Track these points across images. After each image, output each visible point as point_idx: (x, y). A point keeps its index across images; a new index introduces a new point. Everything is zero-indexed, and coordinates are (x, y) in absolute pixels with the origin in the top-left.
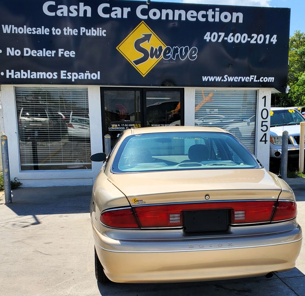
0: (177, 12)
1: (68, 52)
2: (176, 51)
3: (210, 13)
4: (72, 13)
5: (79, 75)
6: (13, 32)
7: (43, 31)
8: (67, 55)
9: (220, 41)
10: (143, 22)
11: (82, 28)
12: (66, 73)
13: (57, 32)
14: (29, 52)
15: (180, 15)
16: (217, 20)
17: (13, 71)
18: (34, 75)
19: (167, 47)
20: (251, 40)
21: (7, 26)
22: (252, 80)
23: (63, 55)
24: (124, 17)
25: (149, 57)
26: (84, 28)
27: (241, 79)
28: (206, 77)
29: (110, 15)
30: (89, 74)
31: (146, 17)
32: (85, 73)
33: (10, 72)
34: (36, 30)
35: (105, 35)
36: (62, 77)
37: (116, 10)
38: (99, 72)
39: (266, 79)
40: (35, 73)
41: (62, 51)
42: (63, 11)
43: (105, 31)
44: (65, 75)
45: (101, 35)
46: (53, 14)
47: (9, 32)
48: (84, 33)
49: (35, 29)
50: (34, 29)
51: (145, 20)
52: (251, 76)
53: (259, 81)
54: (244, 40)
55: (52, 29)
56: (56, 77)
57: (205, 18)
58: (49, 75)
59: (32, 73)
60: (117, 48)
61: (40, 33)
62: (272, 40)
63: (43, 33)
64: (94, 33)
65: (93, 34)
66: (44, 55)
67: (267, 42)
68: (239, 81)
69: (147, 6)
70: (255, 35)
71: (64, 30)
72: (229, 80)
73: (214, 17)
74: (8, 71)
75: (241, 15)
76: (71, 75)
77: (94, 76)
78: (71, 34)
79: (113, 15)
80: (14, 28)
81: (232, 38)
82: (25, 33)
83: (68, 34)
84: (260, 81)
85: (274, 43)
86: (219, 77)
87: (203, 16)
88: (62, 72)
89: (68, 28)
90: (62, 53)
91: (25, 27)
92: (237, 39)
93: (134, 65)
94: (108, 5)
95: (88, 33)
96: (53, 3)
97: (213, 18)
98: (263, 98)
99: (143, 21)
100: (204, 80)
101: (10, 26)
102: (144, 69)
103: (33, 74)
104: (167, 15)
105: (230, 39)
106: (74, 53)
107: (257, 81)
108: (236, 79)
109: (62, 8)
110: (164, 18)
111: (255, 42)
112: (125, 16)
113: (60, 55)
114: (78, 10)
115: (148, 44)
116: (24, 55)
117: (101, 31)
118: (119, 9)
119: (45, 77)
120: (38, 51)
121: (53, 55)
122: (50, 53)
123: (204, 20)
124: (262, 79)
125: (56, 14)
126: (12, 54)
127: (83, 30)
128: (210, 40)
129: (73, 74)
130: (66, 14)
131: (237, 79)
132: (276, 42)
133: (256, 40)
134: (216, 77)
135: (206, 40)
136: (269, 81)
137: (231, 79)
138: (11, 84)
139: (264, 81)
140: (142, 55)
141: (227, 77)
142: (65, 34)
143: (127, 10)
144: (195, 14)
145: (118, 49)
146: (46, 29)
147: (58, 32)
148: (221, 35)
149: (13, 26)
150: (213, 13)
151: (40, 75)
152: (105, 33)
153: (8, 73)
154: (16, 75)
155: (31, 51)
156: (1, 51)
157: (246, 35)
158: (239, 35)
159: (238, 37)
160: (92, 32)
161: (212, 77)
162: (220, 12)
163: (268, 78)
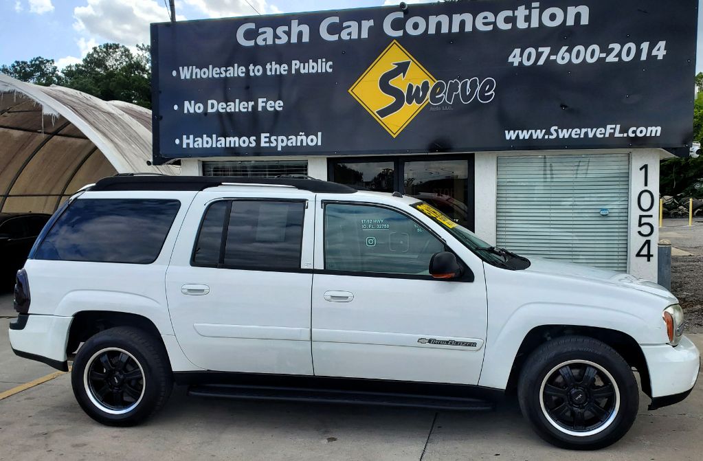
0: (457, 18)
1: (272, 102)
2: (454, 88)
3: (521, 12)
4: (280, 38)
5: (288, 140)
6: (194, 77)
7: (237, 71)
8: (271, 107)
9: (541, 62)
10: (395, 43)
11: (294, 62)
12: (269, 138)
13: (256, 71)
14: (215, 106)
15: (462, 23)
16: (535, 24)
17: (191, 137)
18: (222, 142)
19: (437, 82)
20: (607, 56)
21: (186, 68)
22: (610, 133)
23: (264, 108)
24: (362, 37)
25: (405, 102)
26: (297, 62)
27: (586, 134)
28: (512, 132)
29: (340, 37)
30: (304, 138)
31: (400, 33)
32: (298, 137)
33: (188, 138)
34: (226, 71)
35: (330, 70)
36: (263, 144)
37: (349, 27)
38: (320, 134)
39: (642, 132)
40: (223, 139)
41: (263, 102)
42: (266, 37)
43: (331, 63)
44: (267, 140)
45: (324, 71)
46: (251, 43)
47: (188, 77)
48: (298, 70)
49: (225, 69)
50: (223, 69)
51: (397, 39)
52: (609, 127)
53: (625, 135)
54: (592, 55)
55: (250, 68)
56: (253, 144)
57: (511, 24)
58: (244, 142)
59: (219, 139)
60: (350, 91)
61: (232, 75)
62: (654, 52)
63: (236, 75)
64: (313, 67)
65: (311, 71)
66: (237, 110)
67: (644, 57)
68: (582, 136)
69: (403, 13)
70: (617, 47)
71: (267, 67)
72: (561, 136)
73: (528, 19)
74: (185, 137)
75: (584, 10)
76: (277, 140)
77: (312, 141)
78: (278, 73)
79: (345, 36)
80: (196, 70)
81: (567, 55)
82: (210, 76)
84: (628, 135)
85: (660, 57)
86: (539, 131)
87: (507, 20)
88: (263, 135)
89: (273, 63)
90: (264, 104)
91: (211, 67)
92: (577, 57)
93: (378, 118)
94: (336, 19)
95: (304, 69)
97: (525, 21)
98: (641, 169)
99: (395, 41)
100: (508, 138)
101: (190, 67)
102: (396, 123)
103: (221, 140)
104: (439, 25)
105: (562, 57)
106: (282, 104)
107: (621, 135)
108: (575, 133)
109: (265, 32)
110: (432, 31)
111: (616, 59)
112: (365, 35)
113: (260, 109)
114: (288, 33)
115: (403, 79)
116: (209, 111)
117: (324, 64)
118: (354, 24)
119: (237, 145)
120: (228, 104)
121: (250, 110)
122: (246, 105)
123: (509, 26)
125: (256, 42)
126: (192, 111)
127: (296, 64)
128: (521, 63)
129: (280, 138)
130: (270, 42)
131: (579, 132)
132: (664, 56)
133: (619, 55)
134: (534, 131)
135: (513, 63)
136: (648, 135)
137: (564, 134)
138: (188, 157)
139: (639, 135)
140: (392, 100)
141: (556, 131)
142: (269, 73)
143: (367, 24)
144: (491, 17)
145: (352, 93)
146: (241, 68)
147: (258, 71)
148: (542, 53)
149: (194, 67)
150: (527, 12)
151: (230, 141)
153: (185, 141)
154: (196, 144)
155: (218, 104)
156: (176, 107)
157: (596, 47)
158: (581, 48)
159: (579, 52)
160: (311, 67)
161: (525, 132)
162: (542, 9)
163: (647, 128)
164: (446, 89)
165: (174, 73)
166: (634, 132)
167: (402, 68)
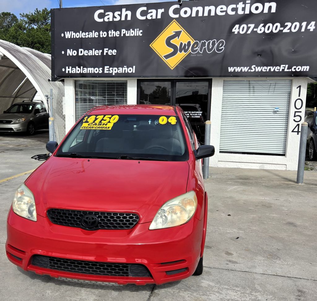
0: (207, 9)
1: (111, 50)
3: (241, 5)
4: (116, 18)
5: (118, 70)
6: (72, 37)
7: (94, 35)
8: (110, 53)
9: (249, 32)
10: (174, 21)
11: (123, 30)
13: (103, 34)
15: (210, 11)
16: (247, 12)
17: (70, 67)
18: (86, 71)
19: (195, 41)
20: (284, 29)
21: (68, 32)
22: (282, 69)
23: (107, 53)
24: (158, 18)
25: (179, 51)
27: (270, 69)
28: (232, 68)
29: (146, 17)
31: (177, 16)
32: (123, 68)
34: (88, 34)
36: (106, 72)
37: (152, 12)
39: (299, 69)
41: (106, 50)
42: (109, 17)
43: (141, 31)
44: (108, 69)
45: (138, 35)
46: (101, 20)
47: (69, 37)
50: (87, 33)
51: (176, 19)
52: (282, 66)
53: (290, 70)
54: (276, 29)
55: (100, 33)
56: (101, 72)
57: (235, 12)
58: (96, 70)
60: (150, 45)
61: (91, 37)
63: (93, 37)
64: (132, 33)
65: (131, 35)
66: (93, 54)
67: (303, 30)
68: (268, 71)
69: (179, 5)
70: (289, 24)
71: (109, 32)
72: (257, 71)
73: (244, 9)
75: (274, 5)
76: (112, 70)
78: (114, 36)
79: (149, 17)
80: (73, 34)
81: (263, 28)
82: (81, 37)
83: (112, 36)
84: (292, 70)
85: (312, 30)
86: (246, 68)
87: (233, 10)
88: (106, 67)
89: (112, 31)
91: (81, 32)
92: (268, 29)
93: (164, 59)
94: (145, 8)
96: (102, 11)
97: (242, 10)
98: (297, 88)
99: (174, 20)
100: (229, 71)
101: (71, 32)
103: (85, 69)
104: (197, 12)
106: (116, 52)
108: (264, 69)
109: (109, 15)
110: (194, 15)
111: (289, 31)
113: (105, 54)
114: (120, 15)
115: (178, 40)
116: (79, 55)
118: (154, 11)
119: (93, 72)
120: (89, 51)
121: (100, 54)
123: (234, 13)
125: (104, 20)
128: (239, 32)
129: (114, 69)
130: (111, 20)
131: (266, 69)
132: (314, 29)
133: (290, 29)
134: (243, 68)
135: (234, 32)
136: (302, 70)
137: (259, 69)
139: (297, 70)
140: (172, 50)
141: (255, 68)
142: (110, 36)
143: (161, 11)
144: (224, 8)
145: (151, 47)
146: (96, 33)
147: (105, 34)
148: (250, 27)
149: (73, 32)
150: (243, 6)
151: (89, 70)
152: (141, 33)
153: (67, 70)
154: (73, 71)
155: (84, 51)
156: (63, 52)
157: (278, 24)
158: (270, 25)
159: (269, 27)
161: (239, 68)
162: (251, 4)
163: (302, 67)
164: (200, 45)
166: (295, 69)
167: (178, 34)
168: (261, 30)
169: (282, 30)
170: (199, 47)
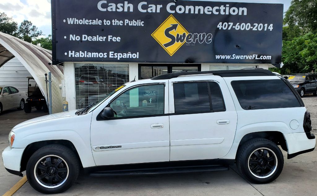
0: (197, 8)
1: (115, 38)
2: (196, 37)
3: (222, 8)
4: (119, 9)
5: (123, 55)
6: (75, 23)
7: (97, 22)
8: (115, 40)
9: (229, 28)
12: (114, 54)
13: (107, 23)
14: (86, 38)
15: (199, 10)
16: (227, 13)
18: (90, 55)
19: (189, 33)
20: (253, 28)
21: (71, 19)
22: (254, 58)
23: (111, 40)
25: (176, 41)
26: (127, 20)
27: (245, 57)
28: (218, 56)
29: (147, 11)
30: (131, 54)
31: (174, 12)
32: (128, 54)
33: (72, 52)
34: (92, 22)
35: (143, 25)
36: (110, 57)
37: (152, 7)
38: (138, 53)
39: (265, 58)
40: (90, 53)
42: (112, 7)
45: (140, 25)
46: (105, 10)
47: (72, 23)
48: (128, 24)
49: (91, 20)
51: (172, 14)
52: (253, 55)
53: (259, 59)
54: (248, 28)
55: (104, 21)
56: (106, 56)
58: (101, 55)
59: (88, 53)
60: (152, 35)
61: (95, 24)
62: (269, 28)
63: (97, 24)
64: (135, 23)
65: (134, 25)
66: (98, 40)
67: (265, 29)
68: (244, 58)
69: (175, 3)
70: (256, 25)
71: (113, 21)
72: (236, 58)
73: (225, 11)
74: (70, 52)
75: (245, 9)
77: (134, 56)
78: (118, 24)
79: (149, 10)
81: (239, 26)
82: (84, 24)
85: (271, 30)
86: (228, 56)
87: (217, 10)
88: (110, 52)
89: (116, 20)
90: (111, 38)
91: (84, 19)
92: (243, 28)
93: (164, 47)
94: (145, 3)
95: (131, 24)
96: (106, 2)
99: (171, 15)
100: (217, 58)
101: (73, 19)
102: (172, 50)
104: (190, 10)
105: (237, 27)
106: (120, 39)
108: (242, 57)
110: (187, 12)
111: (256, 30)
112: (158, 11)
113: (109, 40)
114: (123, 7)
115: (175, 31)
116: (83, 40)
117: (140, 22)
118: (154, 6)
119: (97, 57)
120: (93, 37)
121: (104, 40)
122: (102, 38)
123: (217, 13)
124: (262, 57)
125: (107, 10)
126: (74, 39)
127: (127, 21)
128: (222, 28)
129: (119, 54)
130: (114, 10)
133: (257, 28)
134: (226, 56)
135: (219, 28)
136: (267, 59)
137: (238, 57)
138: (72, 61)
140: (170, 40)
141: (235, 56)
142: (113, 24)
143: (159, 7)
144: (211, 9)
146: (100, 21)
147: (108, 23)
148: (230, 25)
149: (75, 19)
150: (224, 8)
151: (94, 55)
153: (70, 54)
154: (76, 55)
155: (88, 37)
156: (65, 37)
157: (249, 24)
158: (244, 24)
159: (243, 25)
160: (134, 23)
161: (224, 56)
162: (230, 8)
163: (266, 56)
164: (193, 37)
165: (64, 21)
167: (174, 27)
168: (237, 28)
169: (252, 29)
170: (192, 39)
